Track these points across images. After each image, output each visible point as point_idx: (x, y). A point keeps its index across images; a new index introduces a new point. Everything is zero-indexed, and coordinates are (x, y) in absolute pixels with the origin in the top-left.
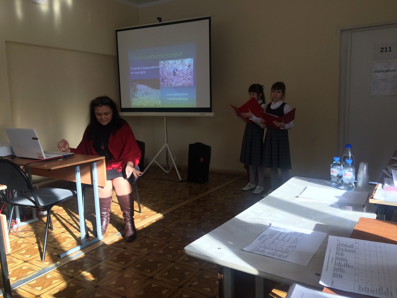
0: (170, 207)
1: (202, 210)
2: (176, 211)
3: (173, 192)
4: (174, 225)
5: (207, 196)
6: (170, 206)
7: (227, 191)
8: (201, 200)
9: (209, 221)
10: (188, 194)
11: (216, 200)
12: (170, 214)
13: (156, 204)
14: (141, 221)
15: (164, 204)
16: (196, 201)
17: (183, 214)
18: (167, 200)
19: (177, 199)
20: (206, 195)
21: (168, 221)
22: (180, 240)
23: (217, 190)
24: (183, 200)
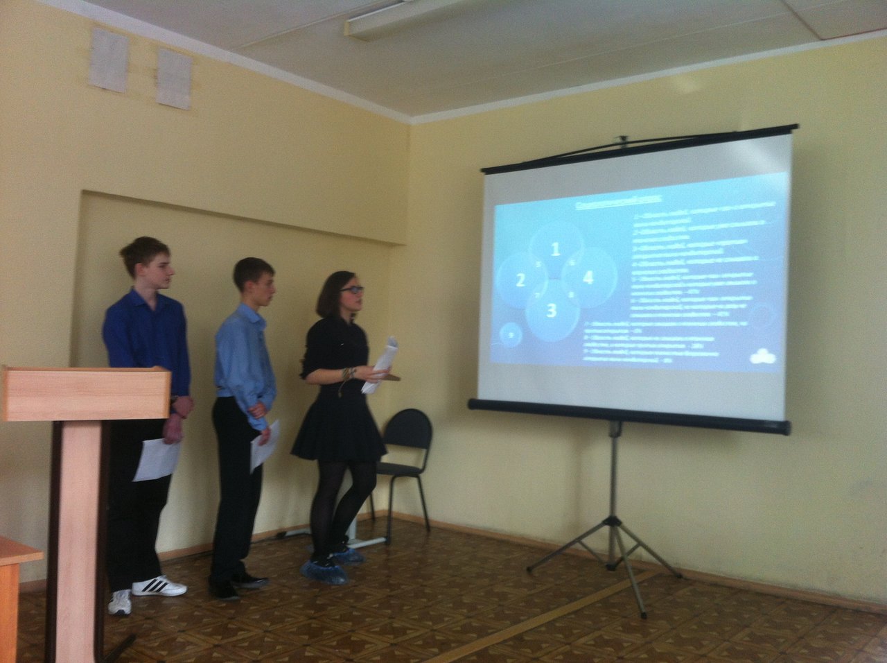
0: (436, 655)
3: (451, 605)
5: (543, 629)
6: (436, 650)
7: (604, 619)
8: (526, 638)
10: (493, 616)
11: (569, 644)
13: (400, 639)
15: (420, 642)
16: (511, 643)
18: (432, 630)
19: (459, 629)
20: (542, 626)
23: (575, 612)
24: (475, 635)
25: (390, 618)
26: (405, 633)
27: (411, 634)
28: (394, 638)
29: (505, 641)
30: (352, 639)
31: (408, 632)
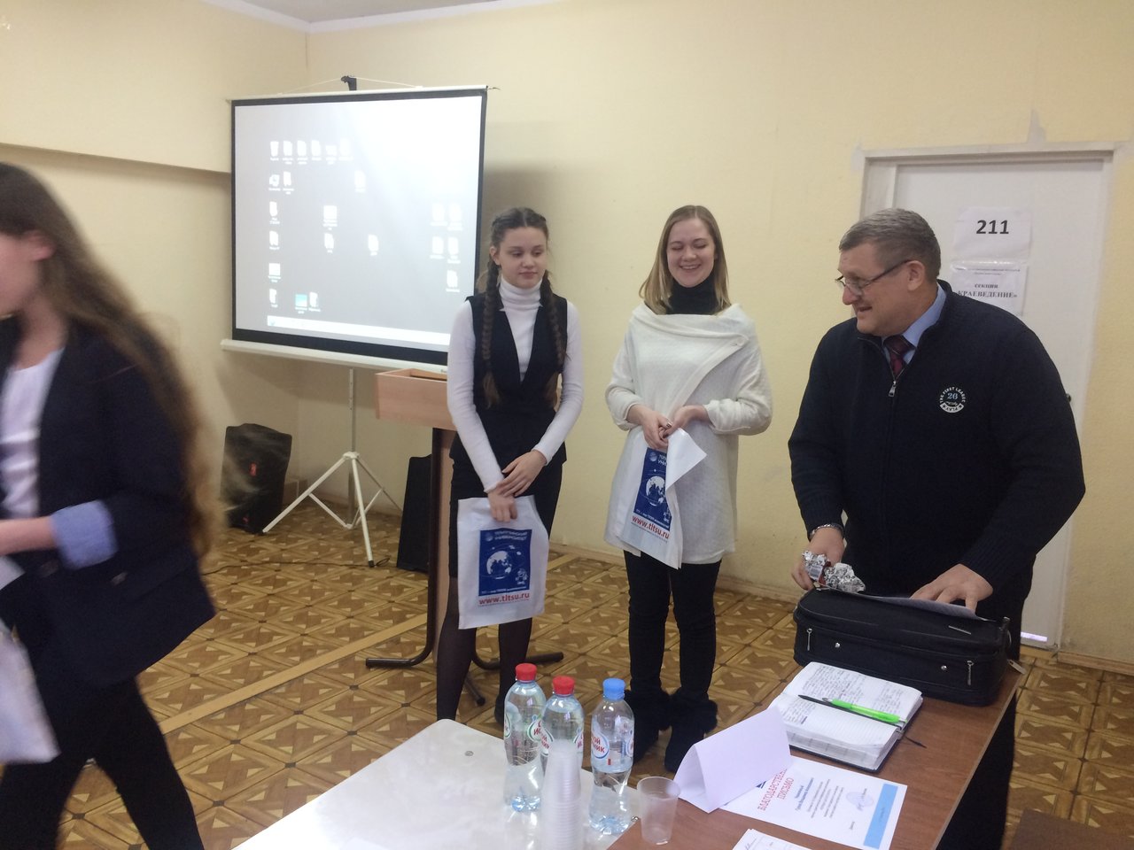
0: (296, 664)
1: (385, 683)
2: (306, 681)
3: (336, 603)
4: (273, 737)
6: (297, 659)
8: (402, 640)
9: (386, 728)
10: (377, 614)
12: (283, 690)
13: (261, 647)
14: (182, 711)
15: (283, 650)
16: (384, 646)
17: (322, 691)
18: (302, 635)
19: (333, 631)
21: (263, 718)
22: (260, 797)
24: (347, 639)
25: (260, 622)
26: (270, 640)
27: (277, 640)
28: (256, 646)
29: (379, 644)
30: (208, 649)
31: (275, 638)
